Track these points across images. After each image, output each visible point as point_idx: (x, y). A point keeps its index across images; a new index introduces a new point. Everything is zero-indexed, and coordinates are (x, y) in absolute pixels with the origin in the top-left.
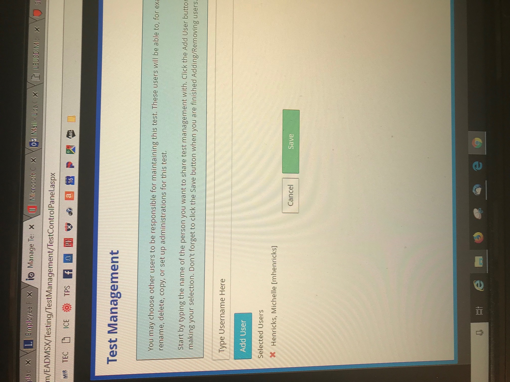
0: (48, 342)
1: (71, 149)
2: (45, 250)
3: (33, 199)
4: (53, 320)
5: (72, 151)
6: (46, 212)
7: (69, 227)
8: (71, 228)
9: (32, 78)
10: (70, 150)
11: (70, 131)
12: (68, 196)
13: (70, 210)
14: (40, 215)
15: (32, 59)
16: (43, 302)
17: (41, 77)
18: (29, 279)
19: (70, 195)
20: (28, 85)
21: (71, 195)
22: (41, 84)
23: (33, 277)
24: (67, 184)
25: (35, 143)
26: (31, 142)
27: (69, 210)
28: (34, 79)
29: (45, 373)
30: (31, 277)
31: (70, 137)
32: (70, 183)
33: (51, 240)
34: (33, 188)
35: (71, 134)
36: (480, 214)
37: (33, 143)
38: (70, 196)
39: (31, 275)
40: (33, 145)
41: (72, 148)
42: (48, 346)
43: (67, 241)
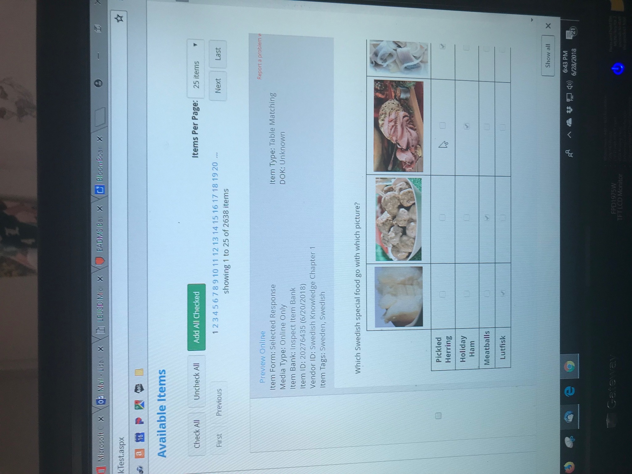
1: (139, 404)
3: (102, 460)
5: (141, 406)
9: (96, 332)
10: (138, 405)
11: (138, 385)
12: (138, 454)
13: (140, 469)
15: (96, 312)
17: (107, 330)
19: (140, 452)
20: (93, 340)
21: (142, 453)
22: (106, 337)
24: (137, 441)
25: (102, 401)
26: (98, 400)
27: (139, 468)
28: (99, 333)
31: (138, 391)
32: (141, 440)
34: (101, 448)
35: (139, 388)
36: (572, 443)
37: (100, 401)
38: (140, 454)
40: (100, 403)
41: (141, 403)
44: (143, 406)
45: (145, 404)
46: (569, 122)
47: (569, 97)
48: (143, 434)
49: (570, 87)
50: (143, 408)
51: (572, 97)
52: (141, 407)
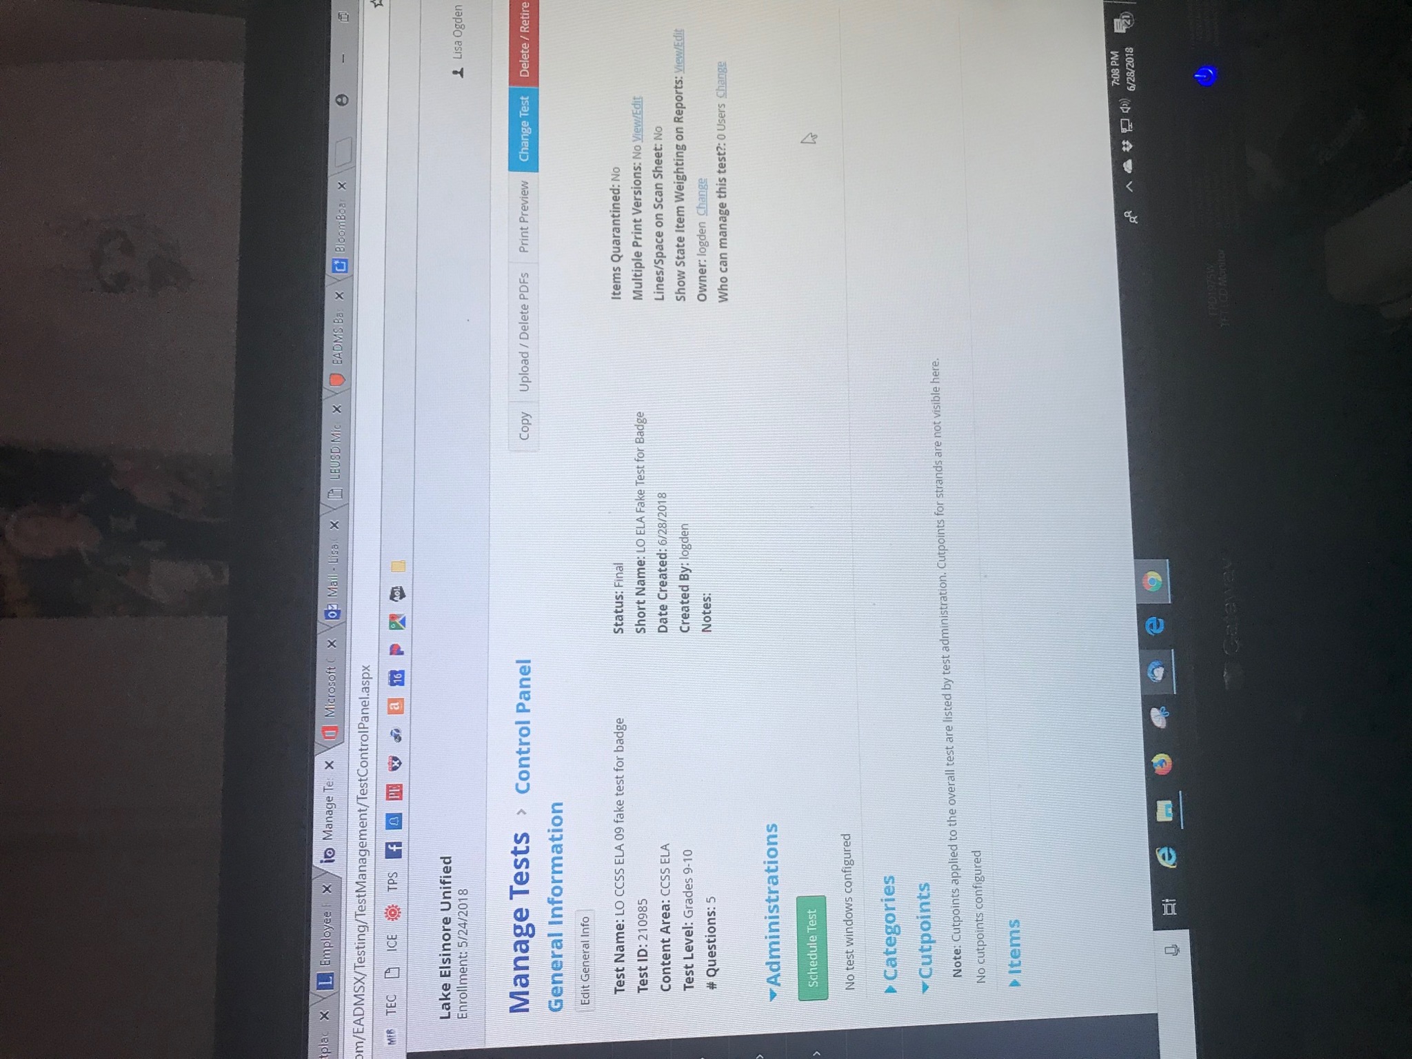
0: (359, 977)
1: (398, 621)
2: (354, 807)
3: (332, 715)
4: (369, 936)
5: (400, 624)
6: (354, 738)
7: (396, 764)
8: (398, 765)
9: (328, 497)
10: (395, 623)
11: (397, 588)
12: (393, 706)
13: (396, 733)
14: (343, 742)
15: (329, 463)
16: (351, 904)
17: (345, 494)
18: (326, 862)
19: (397, 704)
20: (322, 510)
21: (399, 705)
22: (345, 506)
23: (332, 856)
24: (392, 684)
25: (334, 613)
26: (327, 612)
27: (394, 732)
28: (332, 498)
29: (355, 1034)
30: (329, 857)
31: (395, 598)
32: (397, 683)
33: (364, 788)
34: (331, 694)
35: (397, 594)
36: (1165, 720)
37: (331, 613)
38: (396, 706)
39: (330, 853)
40: (331, 617)
41: (401, 619)
42: (359, 984)
43: (391, 789)
44: (404, 626)
45: (408, 622)
46: (1128, 166)
47: (1126, 126)
48: (402, 672)
49: (1125, 108)
50: (403, 627)
51: (1130, 126)
52: (400, 626)
